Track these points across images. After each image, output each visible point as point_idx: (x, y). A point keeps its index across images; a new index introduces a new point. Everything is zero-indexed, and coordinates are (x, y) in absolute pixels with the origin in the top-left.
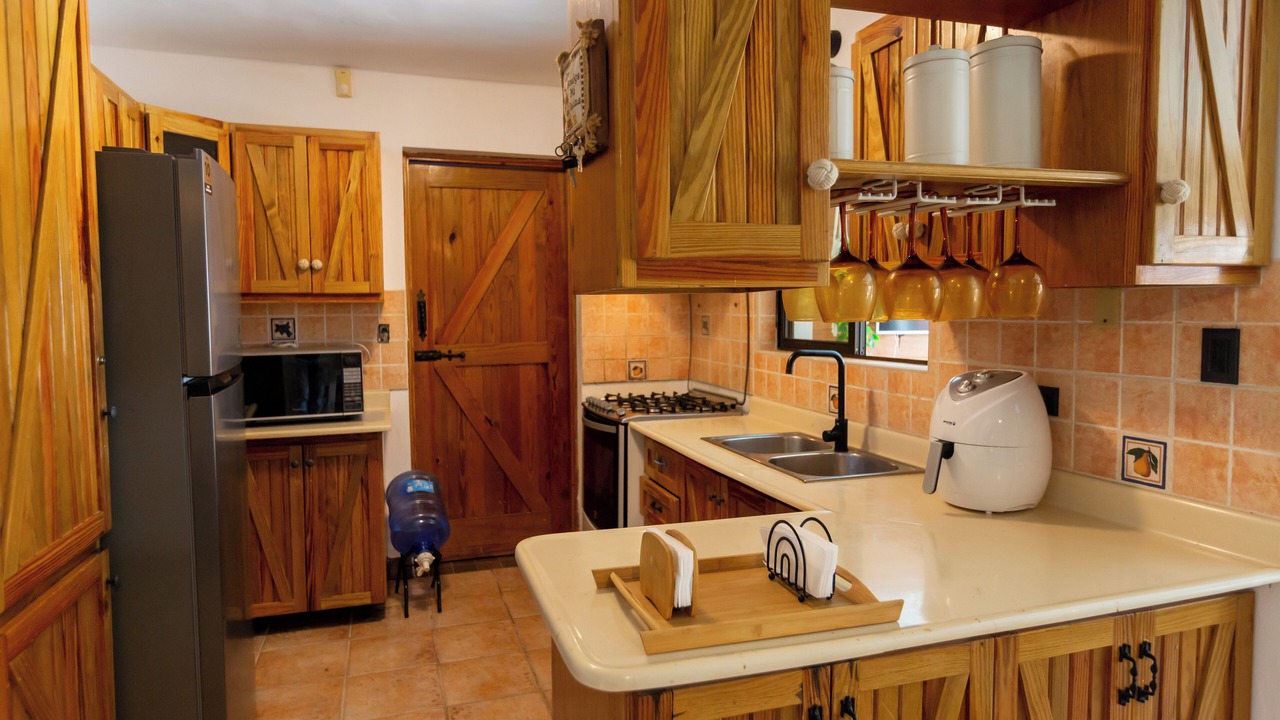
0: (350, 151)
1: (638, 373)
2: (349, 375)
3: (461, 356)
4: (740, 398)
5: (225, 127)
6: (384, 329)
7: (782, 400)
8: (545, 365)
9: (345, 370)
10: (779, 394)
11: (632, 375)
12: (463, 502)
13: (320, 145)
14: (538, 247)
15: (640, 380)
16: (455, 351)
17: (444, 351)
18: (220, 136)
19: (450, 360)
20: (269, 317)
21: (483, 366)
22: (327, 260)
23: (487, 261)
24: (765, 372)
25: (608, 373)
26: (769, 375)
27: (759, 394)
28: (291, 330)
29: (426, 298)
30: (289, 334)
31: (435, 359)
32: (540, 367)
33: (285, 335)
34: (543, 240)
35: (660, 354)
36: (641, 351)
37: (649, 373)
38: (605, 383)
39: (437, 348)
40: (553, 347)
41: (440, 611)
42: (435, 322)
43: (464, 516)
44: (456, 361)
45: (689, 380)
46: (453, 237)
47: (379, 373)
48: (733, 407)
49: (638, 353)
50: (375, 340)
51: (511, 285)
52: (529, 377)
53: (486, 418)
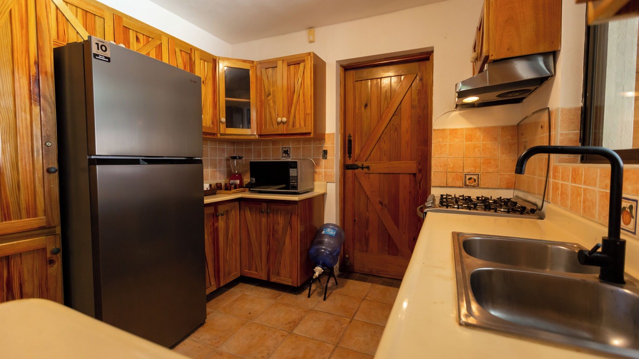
0: (299, 64)
1: (472, 181)
2: (292, 172)
3: (368, 168)
4: (539, 203)
5: (255, 63)
6: (325, 152)
7: (571, 209)
8: (415, 175)
9: (290, 169)
10: (569, 203)
11: (468, 183)
12: (367, 244)
13: (287, 63)
14: (412, 107)
15: (474, 187)
16: (366, 164)
17: (360, 165)
18: (251, 67)
19: (362, 169)
20: (281, 147)
21: (379, 173)
22: (288, 118)
23: (383, 117)
24: (560, 182)
25: (450, 181)
26: (562, 185)
27: (555, 203)
28: (289, 153)
29: (352, 138)
30: (288, 154)
31: (356, 169)
32: (412, 176)
33: (287, 155)
34: (416, 103)
35: (490, 170)
36: (475, 167)
37: (482, 183)
38: (447, 187)
39: (356, 163)
40: (419, 164)
41: (325, 299)
42: (357, 150)
43: (367, 251)
44: (366, 170)
45: (514, 189)
46: (366, 106)
47: (322, 174)
48: (533, 211)
49: (473, 169)
50: (321, 158)
51: (396, 129)
52: (405, 182)
53: (380, 201)
